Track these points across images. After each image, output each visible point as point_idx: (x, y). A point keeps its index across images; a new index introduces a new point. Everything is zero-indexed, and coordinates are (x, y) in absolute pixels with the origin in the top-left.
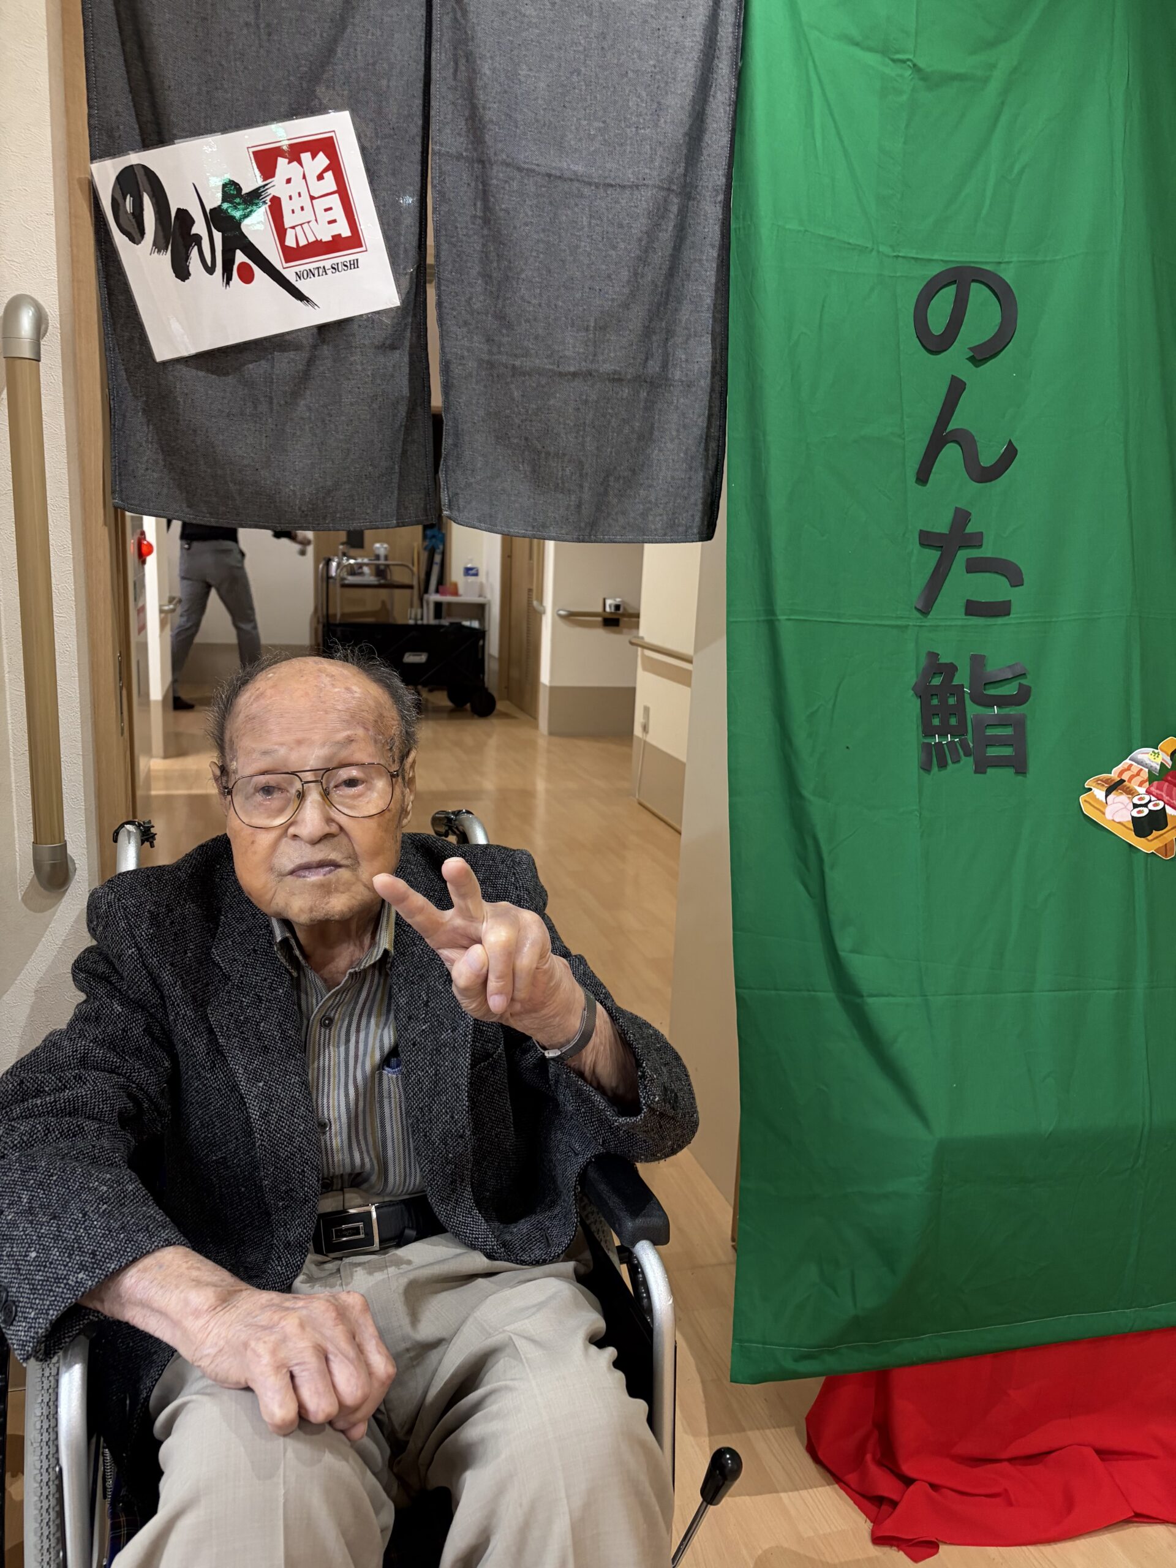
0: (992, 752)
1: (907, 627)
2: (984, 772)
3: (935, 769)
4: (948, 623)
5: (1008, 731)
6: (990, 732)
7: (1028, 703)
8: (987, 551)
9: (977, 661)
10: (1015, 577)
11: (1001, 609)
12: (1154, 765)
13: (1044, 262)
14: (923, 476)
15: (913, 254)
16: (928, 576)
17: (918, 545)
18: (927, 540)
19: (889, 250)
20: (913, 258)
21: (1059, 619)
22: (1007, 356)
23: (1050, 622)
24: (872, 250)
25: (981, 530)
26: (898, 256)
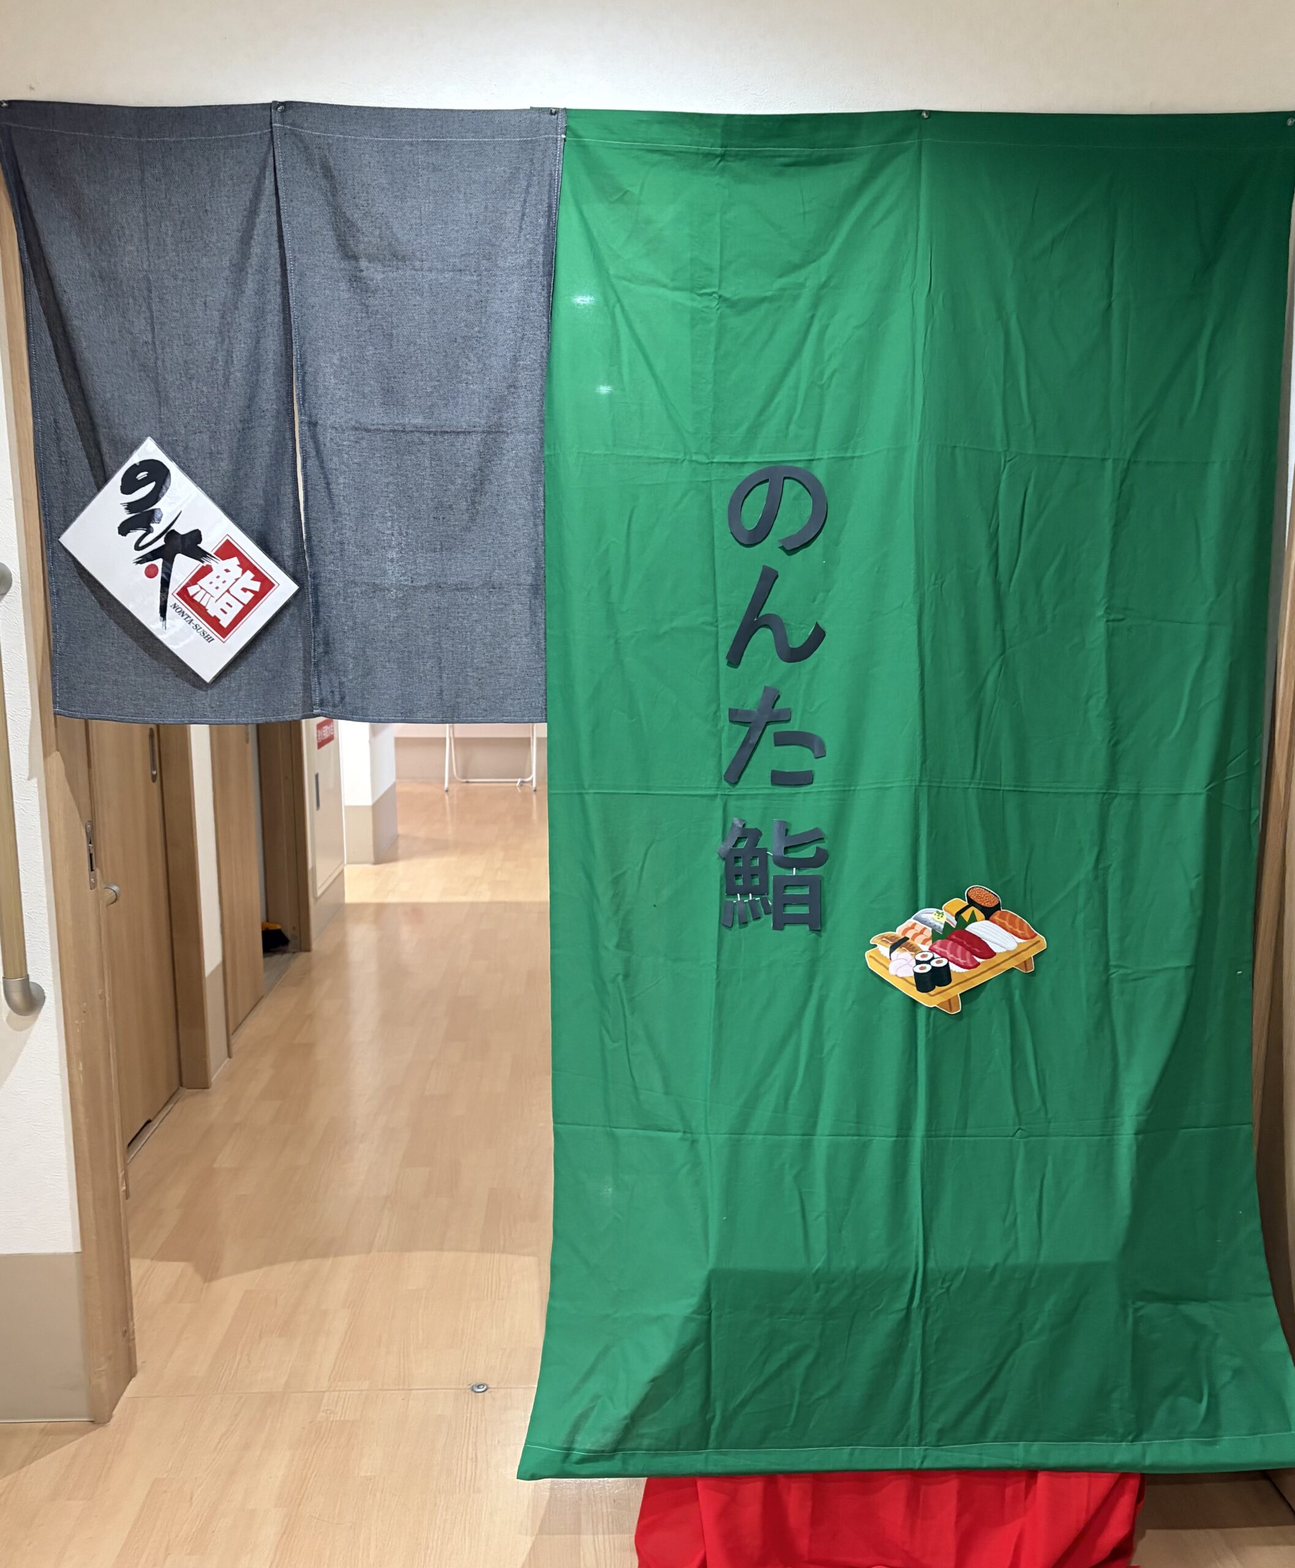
0: (790, 910)
1: (716, 796)
2: (782, 929)
3: (737, 925)
4: (754, 792)
5: (806, 891)
6: (789, 892)
7: (825, 865)
8: (794, 726)
9: (785, 826)
10: (820, 752)
11: (803, 779)
12: (937, 924)
13: (853, 458)
14: (735, 658)
15: (727, 460)
16: (736, 750)
17: (728, 723)
18: (736, 717)
19: (702, 458)
20: (727, 463)
21: (858, 788)
22: (817, 547)
23: (850, 790)
24: (684, 460)
25: (792, 707)
26: (712, 463)
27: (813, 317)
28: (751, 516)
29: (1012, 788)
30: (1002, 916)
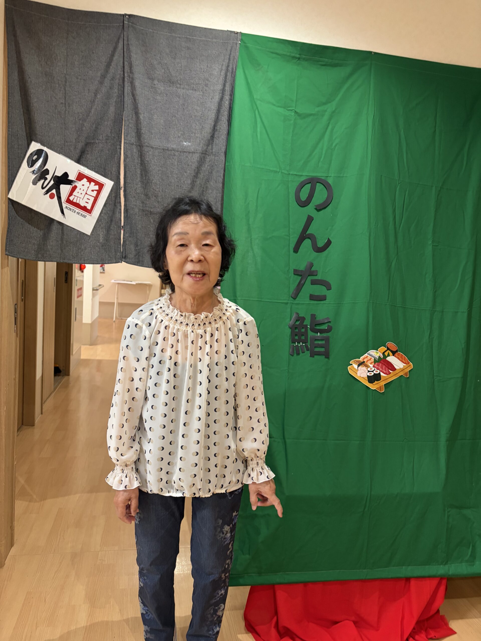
0: (317, 349)
1: (287, 303)
2: (313, 357)
3: (295, 355)
4: (303, 302)
5: (323, 342)
6: (316, 342)
7: (331, 332)
8: (319, 277)
9: (313, 316)
10: (329, 287)
11: (323, 298)
12: (376, 357)
13: (343, 177)
14: (296, 250)
15: (295, 173)
16: (296, 285)
17: (293, 275)
18: (296, 272)
19: (286, 172)
20: (295, 174)
21: (344, 302)
22: (329, 209)
23: (341, 303)
24: (279, 172)
25: (318, 270)
26: (289, 174)
27: (329, 123)
28: (304, 195)
29: (401, 306)
30: (399, 355)
